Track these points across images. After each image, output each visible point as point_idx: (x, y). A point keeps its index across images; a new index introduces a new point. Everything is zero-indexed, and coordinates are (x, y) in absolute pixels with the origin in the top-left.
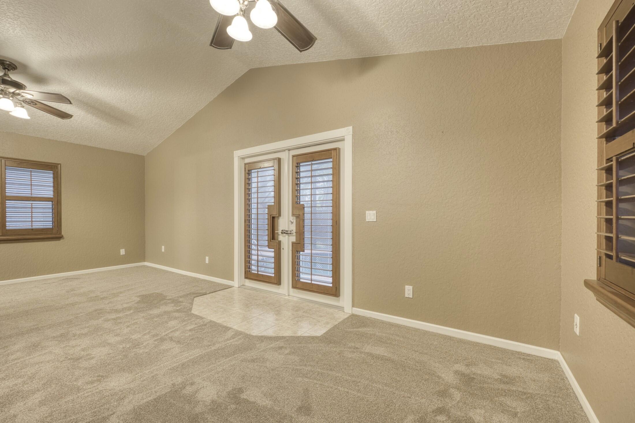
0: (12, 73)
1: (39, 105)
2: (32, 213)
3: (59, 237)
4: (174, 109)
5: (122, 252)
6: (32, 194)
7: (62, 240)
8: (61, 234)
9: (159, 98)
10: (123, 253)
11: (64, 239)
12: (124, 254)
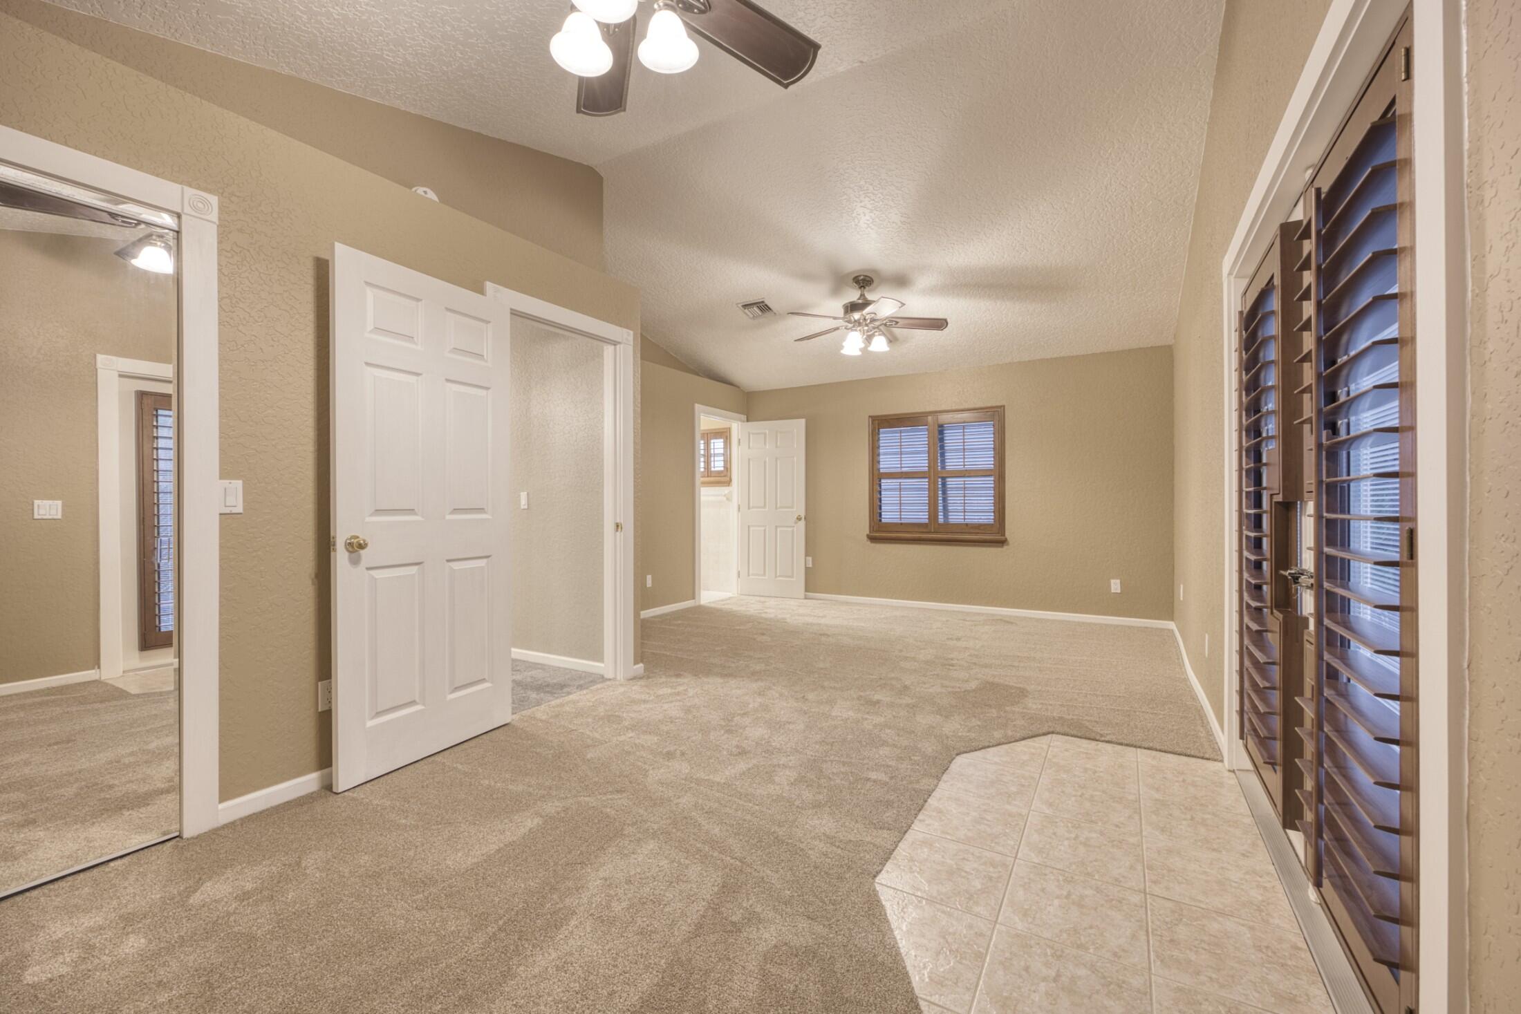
0: (869, 291)
1: (901, 322)
2: (964, 496)
3: (1002, 542)
4: (1130, 203)
5: (1116, 586)
6: (964, 465)
7: (1005, 547)
8: (1004, 535)
9: (1073, 202)
10: (1116, 589)
11: (1008, 544)
12: (1119, 591)
